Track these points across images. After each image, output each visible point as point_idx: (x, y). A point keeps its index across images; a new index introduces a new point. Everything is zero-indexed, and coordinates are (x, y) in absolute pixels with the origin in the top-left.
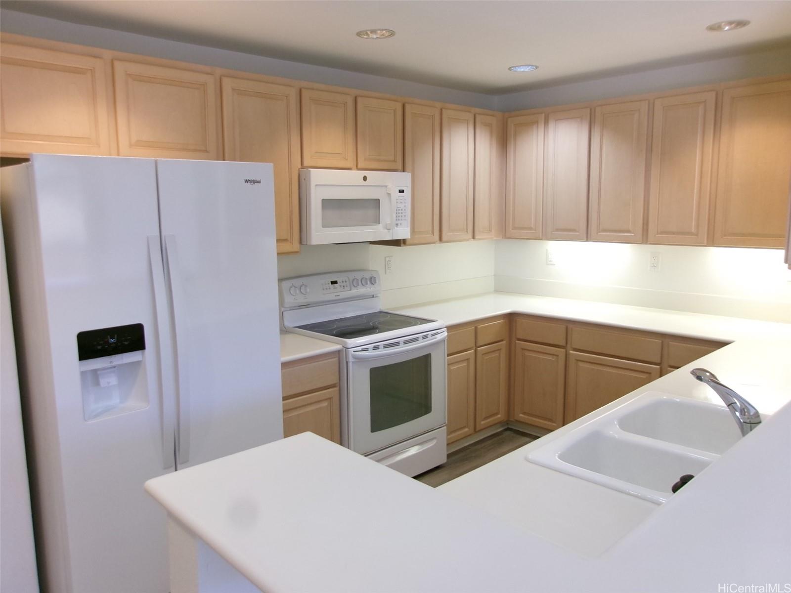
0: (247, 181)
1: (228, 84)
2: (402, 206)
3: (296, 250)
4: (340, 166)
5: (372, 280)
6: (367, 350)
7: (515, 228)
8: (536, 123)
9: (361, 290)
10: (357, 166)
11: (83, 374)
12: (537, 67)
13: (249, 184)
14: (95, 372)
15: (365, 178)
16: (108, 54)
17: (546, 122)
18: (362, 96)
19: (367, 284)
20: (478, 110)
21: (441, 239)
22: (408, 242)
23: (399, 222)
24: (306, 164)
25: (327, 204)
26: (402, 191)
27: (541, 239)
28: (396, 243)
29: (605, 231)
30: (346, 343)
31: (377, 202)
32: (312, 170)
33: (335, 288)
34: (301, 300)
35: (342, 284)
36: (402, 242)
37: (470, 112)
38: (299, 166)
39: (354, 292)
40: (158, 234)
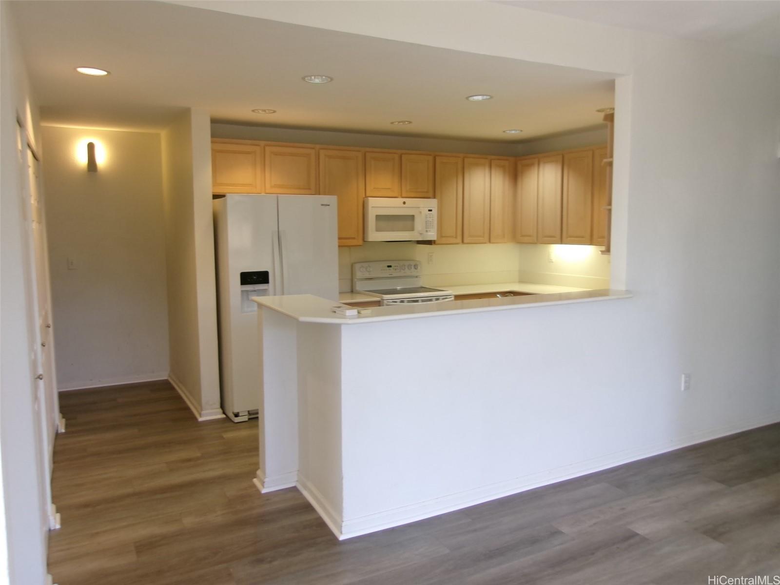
0: (322, 205)
1: (322, 153)
2: (431, 220)
3: (361, 244)
4: (390, 196)
5: (416, 267)
6: (396, 302)
7: (522, 236)
8: (532, 165)
9: (408, 272)
10: (401, 195)
11: (242, 291)
12: (521, 131)
13: (323, 207)
14: (247, 291)
15: (404, 203)
16: (262, 143)
17: (539, 165)
18: (405, 154)
19: (411, 268)
20: (493, 157)
21: (463, 242)
22: (437, 242)
23: (428, 229)
24: (367, 195)
25: (379, 218)
26: (430, 210)
27: (536, 243)
28: (429, 242)
29: (571, 237)
30: (383, 297)
31: (413, 216)
32: (369, 198)
33: (390, 269)
34: (367, 275)
35: (395, 268)
36: (433, 242)
37: (486, 158)
38: (364, 196)
39: (402, 274)
40: (277, 230)
